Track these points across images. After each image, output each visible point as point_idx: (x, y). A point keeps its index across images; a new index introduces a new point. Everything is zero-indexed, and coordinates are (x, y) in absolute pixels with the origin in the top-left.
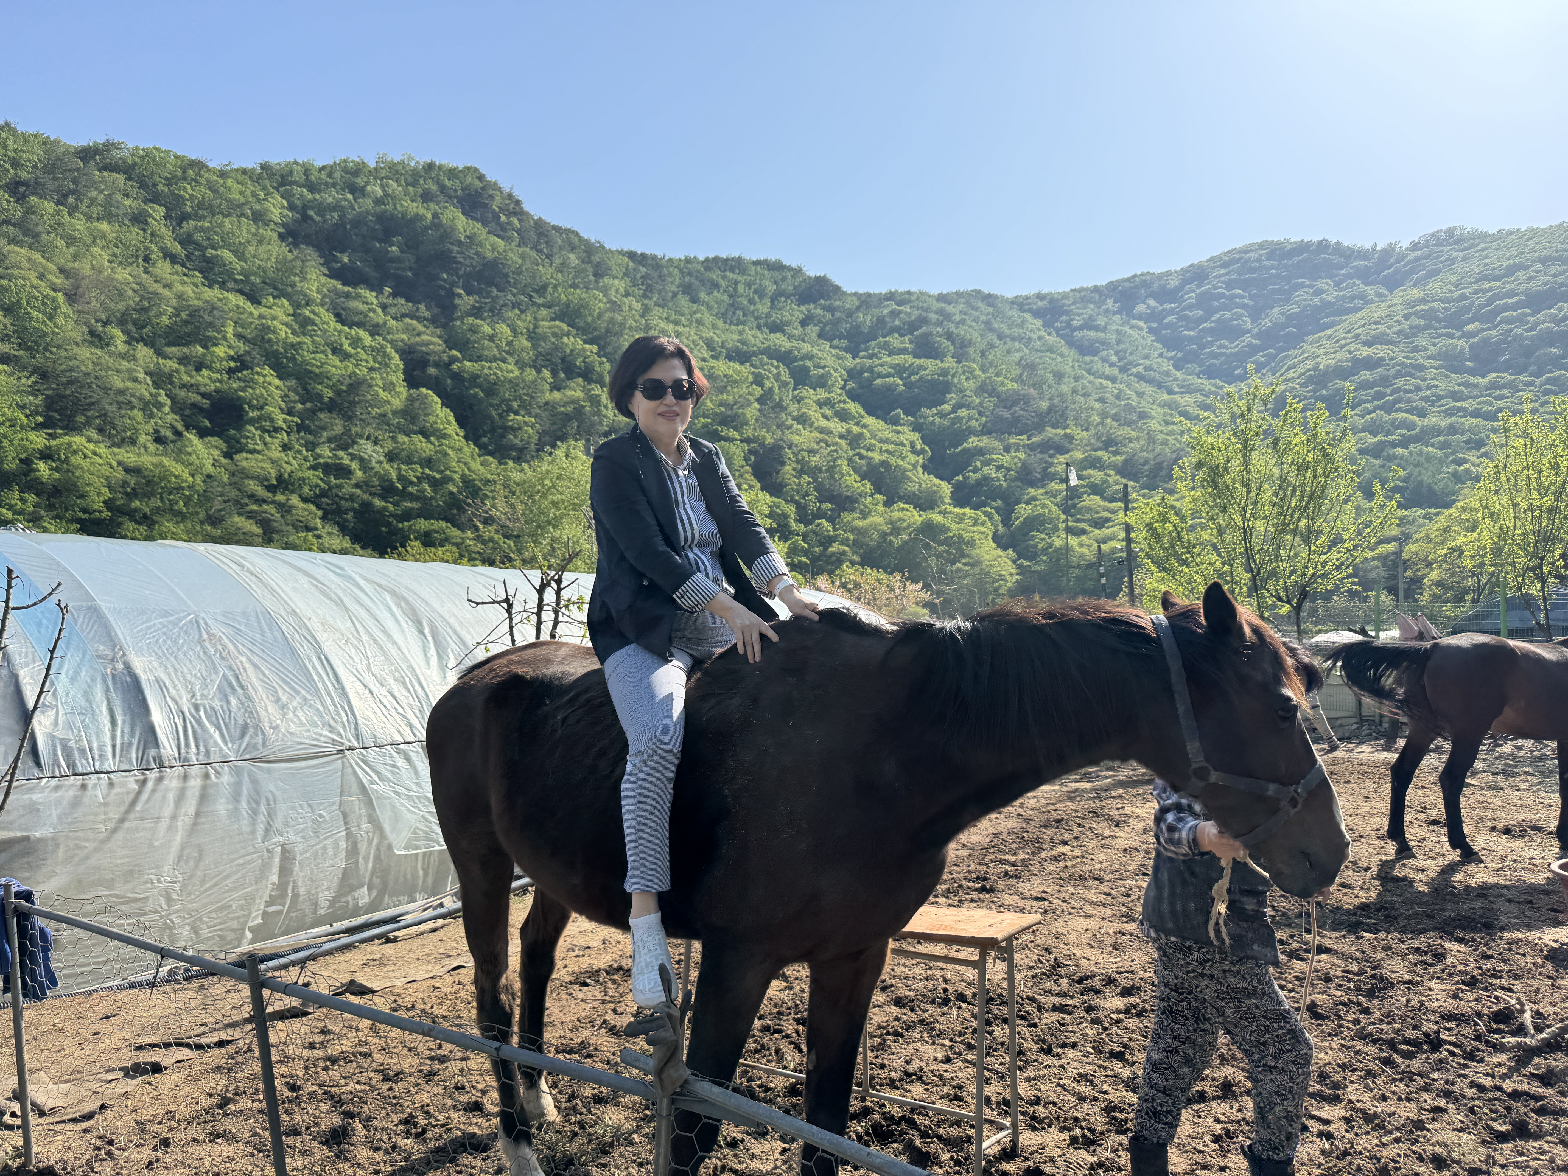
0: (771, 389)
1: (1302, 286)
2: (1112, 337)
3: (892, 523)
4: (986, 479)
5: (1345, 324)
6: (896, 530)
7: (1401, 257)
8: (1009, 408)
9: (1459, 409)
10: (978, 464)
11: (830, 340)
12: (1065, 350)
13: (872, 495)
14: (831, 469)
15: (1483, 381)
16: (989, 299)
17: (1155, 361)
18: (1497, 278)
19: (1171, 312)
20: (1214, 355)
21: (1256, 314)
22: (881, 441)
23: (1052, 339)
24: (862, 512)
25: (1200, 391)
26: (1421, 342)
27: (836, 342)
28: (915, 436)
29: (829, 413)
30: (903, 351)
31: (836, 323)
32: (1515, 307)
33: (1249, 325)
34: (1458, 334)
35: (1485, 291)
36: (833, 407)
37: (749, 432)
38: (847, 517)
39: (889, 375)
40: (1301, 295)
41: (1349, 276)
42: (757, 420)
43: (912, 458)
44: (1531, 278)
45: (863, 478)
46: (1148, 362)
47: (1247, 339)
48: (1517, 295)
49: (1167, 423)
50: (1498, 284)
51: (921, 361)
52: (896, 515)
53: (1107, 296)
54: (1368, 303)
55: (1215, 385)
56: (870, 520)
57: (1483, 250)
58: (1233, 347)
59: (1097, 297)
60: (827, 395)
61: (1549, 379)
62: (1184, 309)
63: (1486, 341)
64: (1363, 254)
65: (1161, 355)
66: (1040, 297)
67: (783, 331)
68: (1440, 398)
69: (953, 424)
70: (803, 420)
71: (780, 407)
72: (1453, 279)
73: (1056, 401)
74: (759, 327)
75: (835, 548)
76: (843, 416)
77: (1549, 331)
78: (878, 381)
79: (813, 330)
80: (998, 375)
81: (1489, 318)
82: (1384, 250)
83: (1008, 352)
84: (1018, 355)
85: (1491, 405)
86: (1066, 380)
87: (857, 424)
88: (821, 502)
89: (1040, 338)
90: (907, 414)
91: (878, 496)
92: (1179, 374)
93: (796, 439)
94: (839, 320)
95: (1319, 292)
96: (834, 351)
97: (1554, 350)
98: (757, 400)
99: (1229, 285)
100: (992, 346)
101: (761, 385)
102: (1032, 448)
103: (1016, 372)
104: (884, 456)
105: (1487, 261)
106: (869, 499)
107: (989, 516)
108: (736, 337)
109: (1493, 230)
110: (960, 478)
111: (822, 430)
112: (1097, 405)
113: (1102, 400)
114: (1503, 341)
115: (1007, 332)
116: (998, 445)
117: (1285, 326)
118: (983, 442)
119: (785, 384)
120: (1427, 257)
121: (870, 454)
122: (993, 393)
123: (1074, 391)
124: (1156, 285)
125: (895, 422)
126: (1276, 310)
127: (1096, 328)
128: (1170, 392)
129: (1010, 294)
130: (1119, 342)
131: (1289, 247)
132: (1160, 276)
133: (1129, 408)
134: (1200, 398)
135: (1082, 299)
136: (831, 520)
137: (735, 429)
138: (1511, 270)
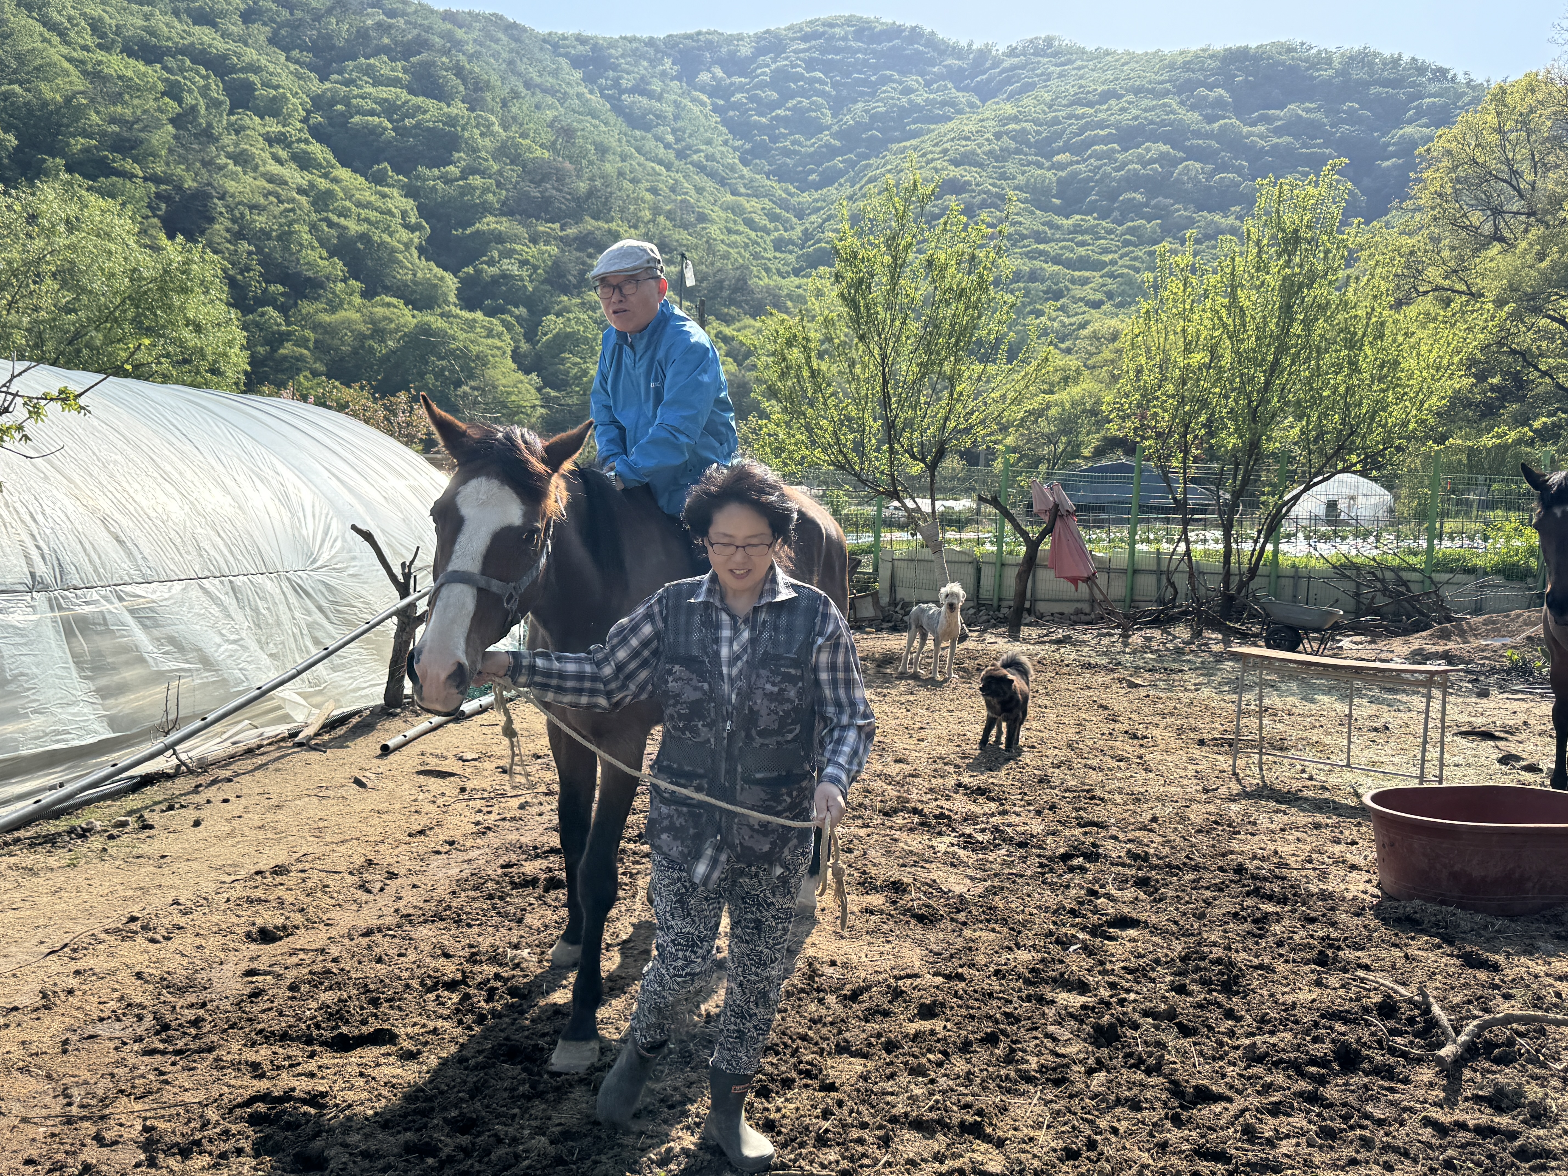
0: (193, 109)
1: (890, 79)
2: (668, 110)
3: (373, 322)
4: (505, 276)
5: (933, 135)
6: (379, 332)
7: (996, 63)
8: (538, 184)
9: (1041, 253)
10: (496, 254)
11: (286, 49)
12: (612, 118)
13: (344, 280)
14: (286, 237)
15: (1067, 223)
16: (513, 30)
17: (718, 149)
18: (1090, 105)
19: (741, 88)
20: (786, 152)
21: (838, 106)
22: (359, 205)
23: (595, 100)
24: (329, 302)
25: (769, 195)
26: (1011, 167)
27: (295, 53)
28: (409, 204)
29: (283, 154)
30: (394, 82)
31: (296, 26)
32: (1104, 140)
33: (828, 120)
34: (1047, 164)
35: (1078, 117)
36: (289, 146)
37: (159, 169)
38: (306, 307)
39: (372, 113)
40: (888, 91)
41: (941, 77)
42: (171, 151)
43: (404, 235)
44: (1123, 110)
45: (332, 255)
46: (711, 150)
47: (826, 136)
48: (1108, 127)
49: (730, 231)
50: (1092, 111)
51: (420, 100)
52: (380, 311)
53: (665, 54)
54: (960, 112)
55: (786, 191)
56: (341, 315)
57: (1079, 68)
58: (809, 146)
59: (652, 51)
60: (280, 128)
61: (1129, 228)
62: (756, 87)
63: (1074, 174)
64: (956, 52)
65: (725, 143)
66: (581, 40)
67: (214, 25)
68: (1023, 237)
69: (462, 194)
70: (242, 159)
71: (207, 136)
72: (1047, 97)
73: (598, 183)
74: (176, 13)
75: (287, 349)
76: (304, 162)
77: (1136, 173)
78: (357, 119)
79: (261, 32)
80: (524, 135)
81: (1079, 149)
82: (980, 51)
83: (538, 107)
84: (550, 114)
85: (1072, 251)
86: (610, 157)
87: (325, 176)
88: (268, 282)
89: (579, 96)
90: (398, 170)
91: (352, 282)
92: (745, 171)
93: (231, 186)
94: (301, 23)
95: (908, 91)
96: (292, 67)
97: (1138, 196)
98: (172, 121)
99: (810, 65)
100: (516, 95)
101: (180, 100)
102: (564, 241)
103: (547, 136)
104: (364, 227)
105: (1083, 82)
106: (340, 286)
107: (509, 327)
108: (140, 22)
109: (1091, 48)
110: (471, 270)
111: (271, 179)
112: (648, 196)
113: (654, 191)
114: (1090, 179)
115: (538, 80)
116: (520, 230)
117: (869, 127)
118: (503, 225)
119: (217, 104)
120: (1023, 67)
121: (342, 221)
122: (515, 159)
123: (621, 174)
124: (724, 50)
125: (379, 179)
126: (860, 105)
127: (650, 95)
128: (734, 193)
129: (542, 30)
130: (677, 117)
131: (879, 28)
132: (730, 40)
133: (686, 206)
134: (769, 205)
135: (635, 51)
136: (283, 310)
137: (136, 160)
138: (1106, 97)
